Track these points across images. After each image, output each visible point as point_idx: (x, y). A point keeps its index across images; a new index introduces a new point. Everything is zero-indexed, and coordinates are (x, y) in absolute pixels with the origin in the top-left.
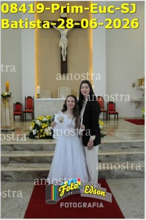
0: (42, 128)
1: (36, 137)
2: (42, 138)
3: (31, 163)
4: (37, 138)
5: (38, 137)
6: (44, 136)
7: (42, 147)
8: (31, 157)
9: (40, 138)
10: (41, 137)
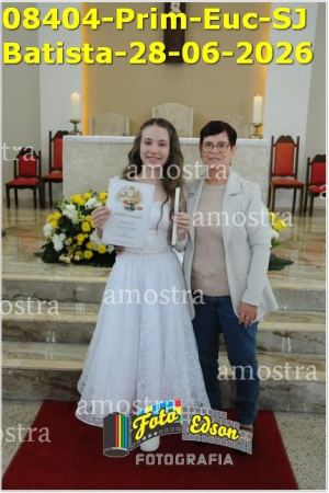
0: (81, 231)
1: (62, 258)
2: (83, 262)
3: (35, 340)
4: (64, 263)
5: (68, 259)
6: (88, 255)
7: (75, 293)
8: (35, 323)
9: (74, 262)
10: (77, 258)
